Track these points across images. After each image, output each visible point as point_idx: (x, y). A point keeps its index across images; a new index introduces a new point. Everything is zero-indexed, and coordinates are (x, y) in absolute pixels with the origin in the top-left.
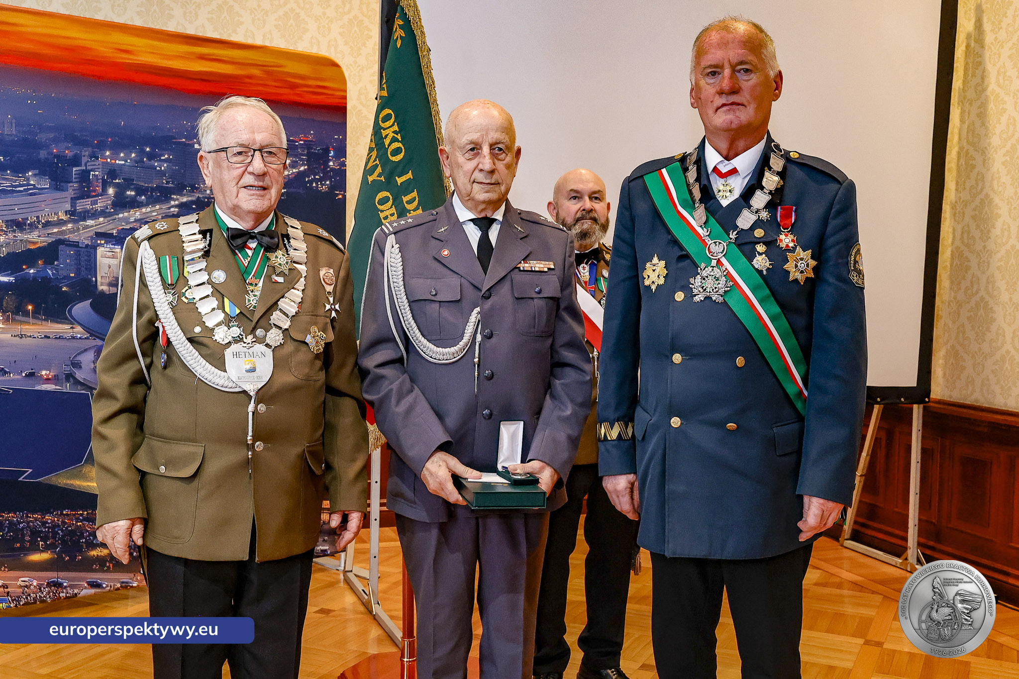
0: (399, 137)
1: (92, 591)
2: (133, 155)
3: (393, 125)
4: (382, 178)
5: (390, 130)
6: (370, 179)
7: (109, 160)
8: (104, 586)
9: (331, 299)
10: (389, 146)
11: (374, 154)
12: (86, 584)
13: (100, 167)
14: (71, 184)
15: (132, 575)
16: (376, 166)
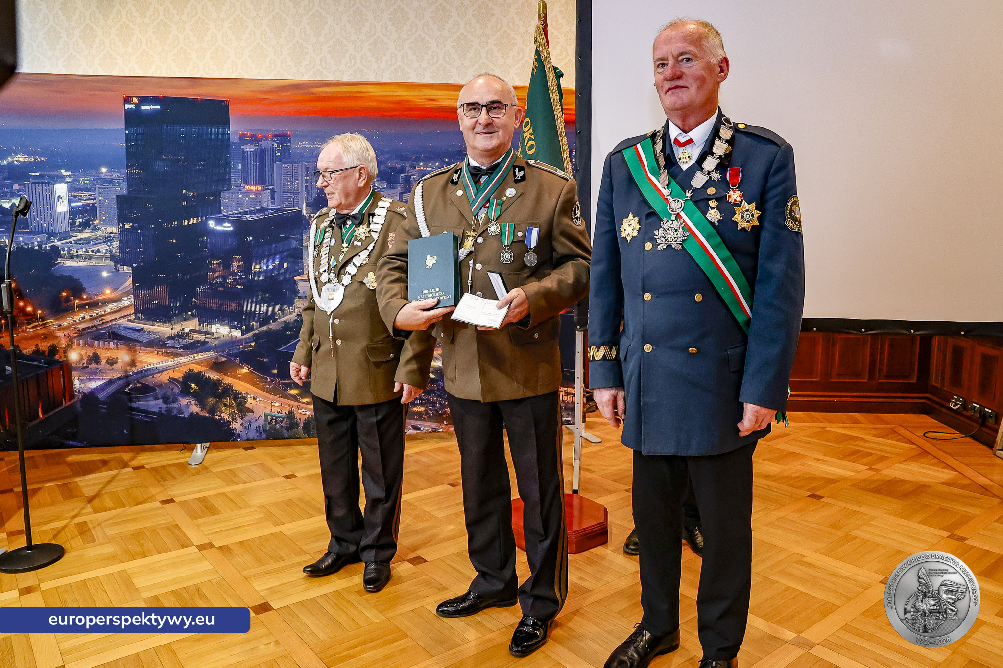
1: (415, 431)
2: (437, 164)
7: (422, 168)
8: (422, 429)
12: (411, 427)
13: (416, 173)
14: (398, 185)
15: (439, 425)
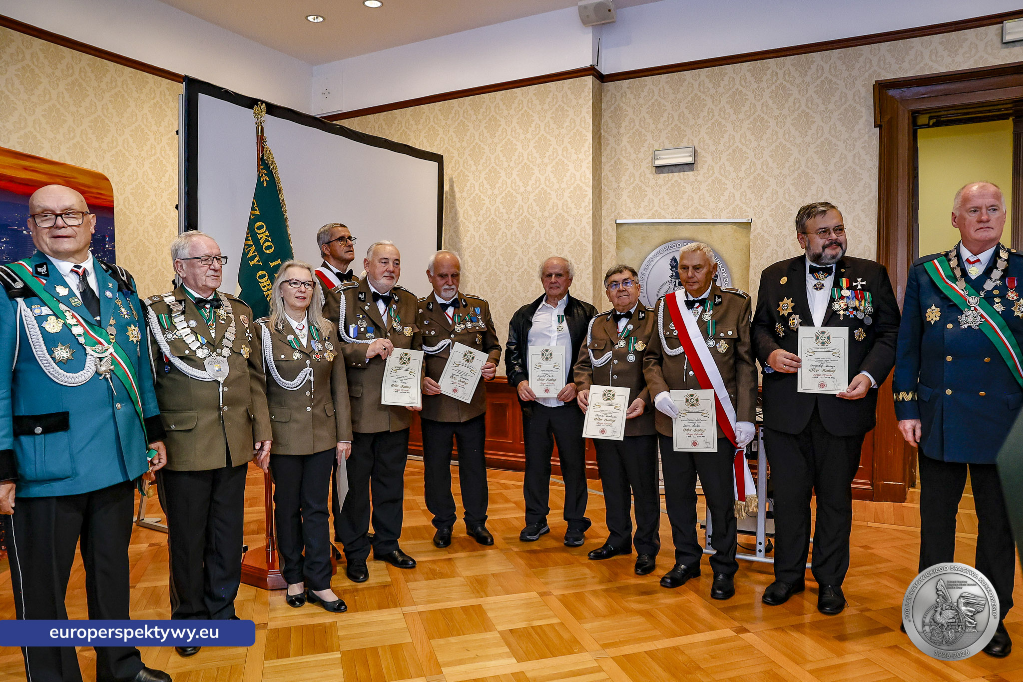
0: (270, 239)
3: (265, 232)
4: (261, 263)
5: (263, 235)
6: (251, 263)
9: (248, 331)
10: (263, 244)
11: (253, 248)
16: (256, 255)
